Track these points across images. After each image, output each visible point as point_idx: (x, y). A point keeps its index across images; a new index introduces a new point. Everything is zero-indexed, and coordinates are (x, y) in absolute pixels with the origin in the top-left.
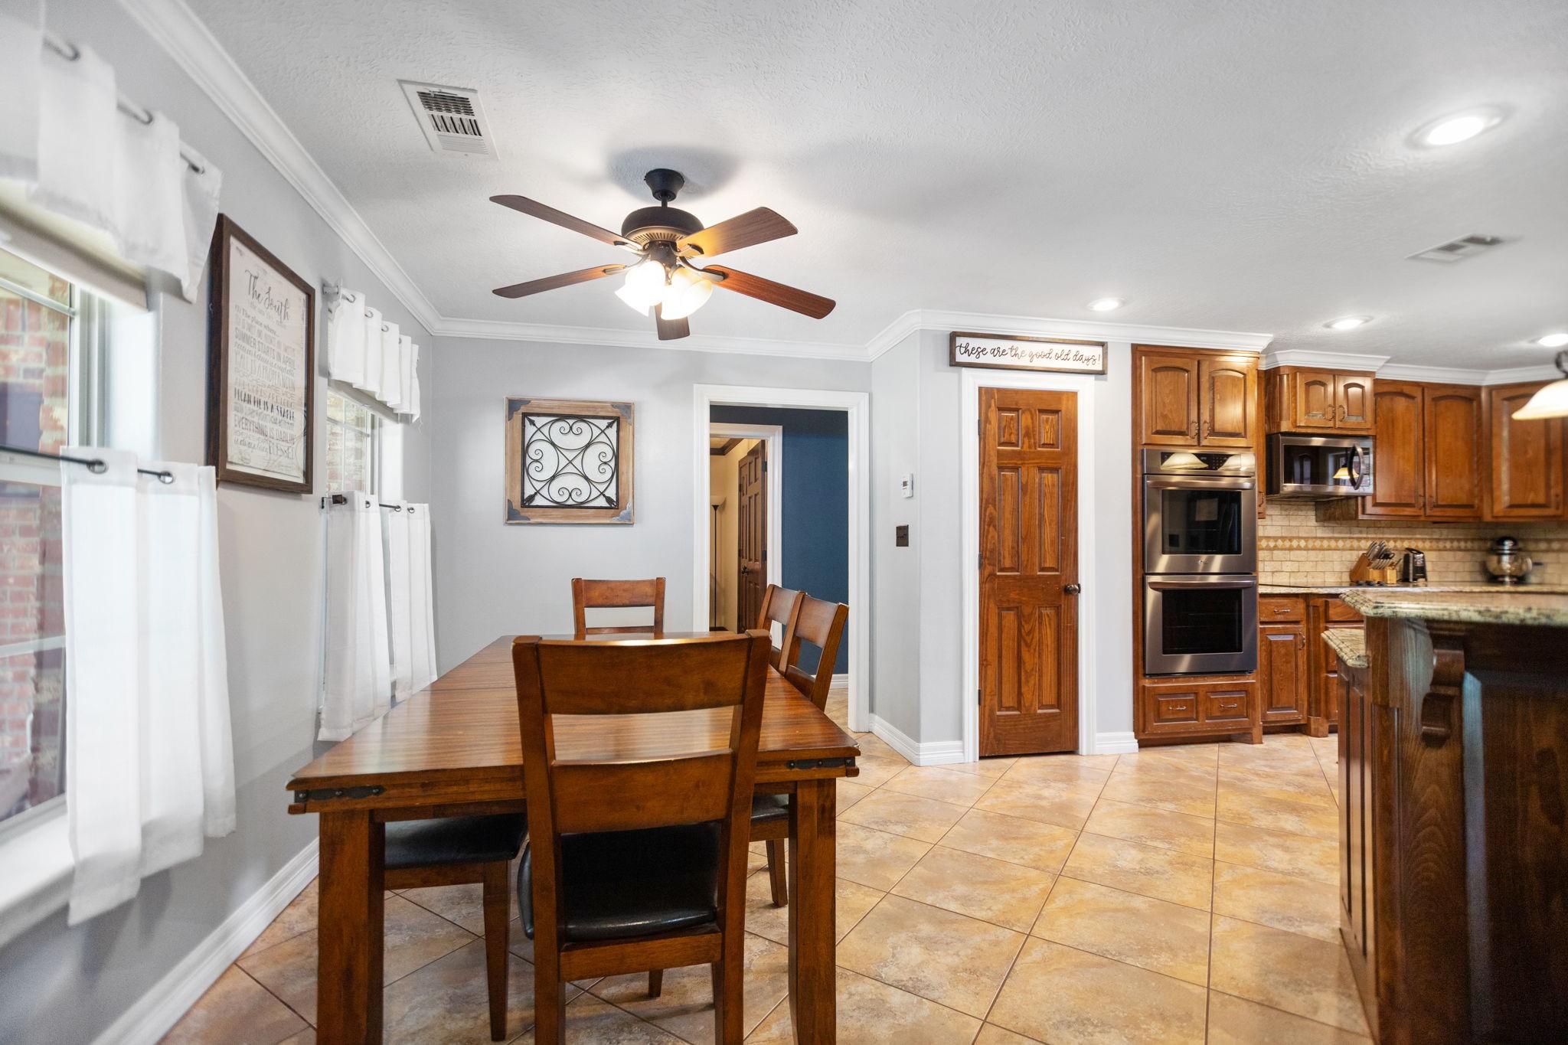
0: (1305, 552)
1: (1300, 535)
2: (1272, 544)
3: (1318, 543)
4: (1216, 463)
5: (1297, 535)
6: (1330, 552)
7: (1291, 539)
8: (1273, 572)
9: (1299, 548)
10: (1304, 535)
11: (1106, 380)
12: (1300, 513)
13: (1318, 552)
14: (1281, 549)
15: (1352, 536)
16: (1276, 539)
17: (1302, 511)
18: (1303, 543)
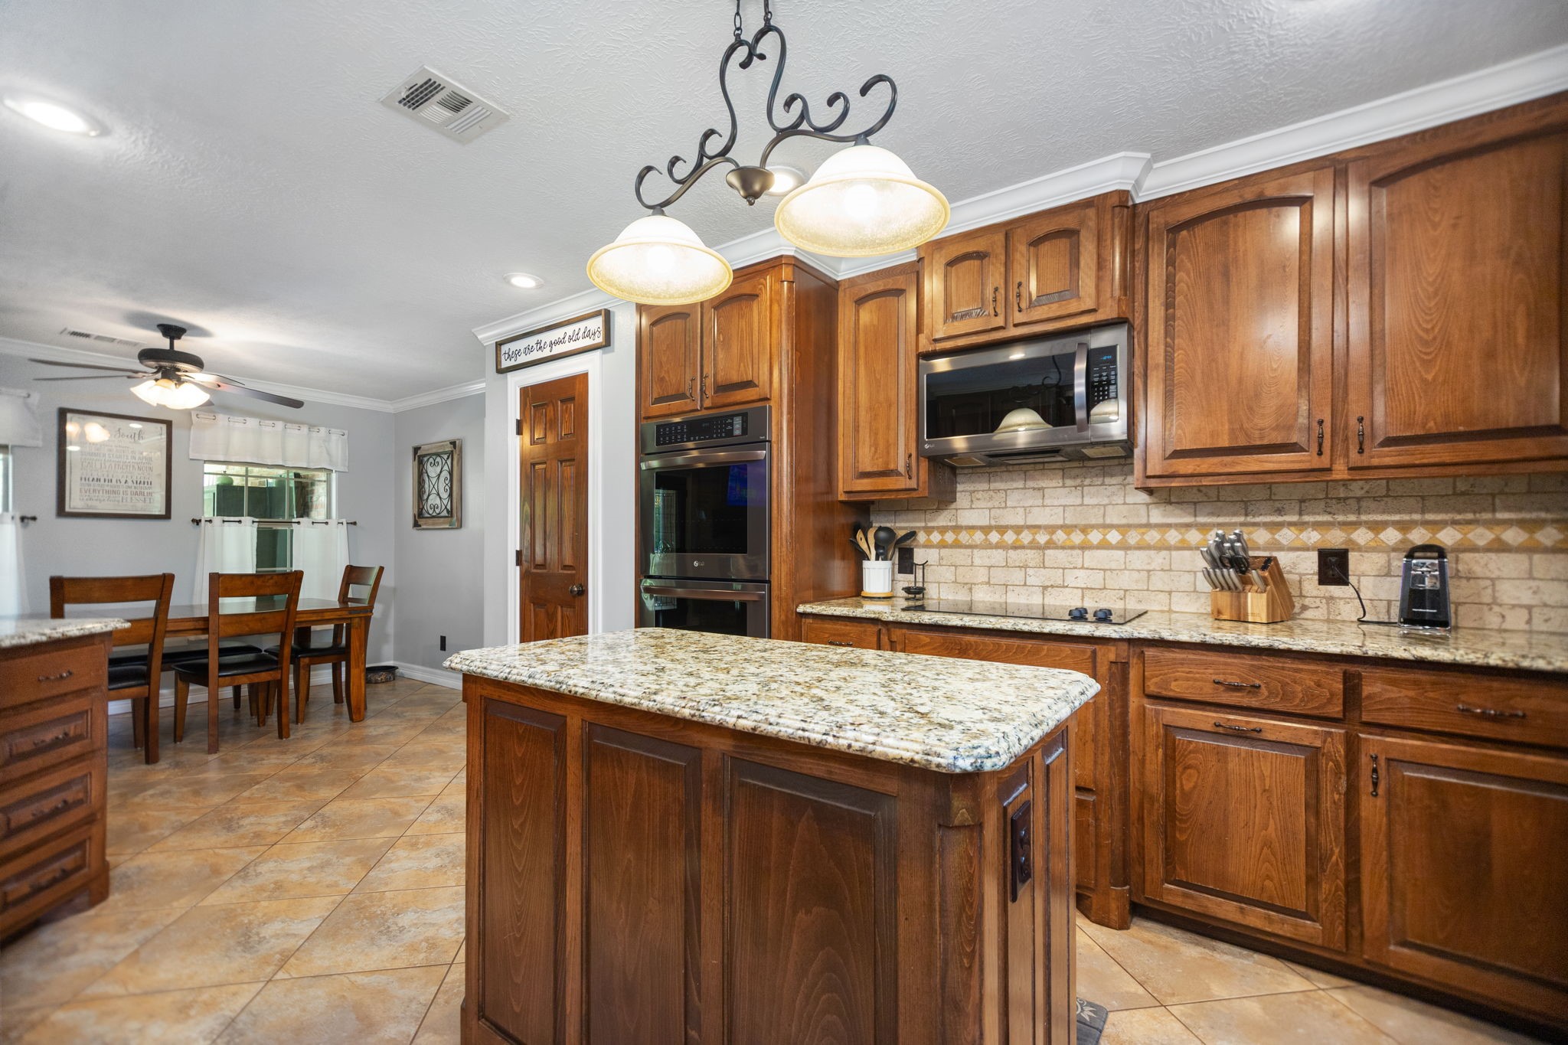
0: (1121, 553)
1: (1108, 521)
2: (1042, 538)
3: (1153, 536)
4: (717, 429)
5: (1100, 521)
6: (1187, 553)
7: (1085, 529)
8: (1045, 588)
9: (1104, 545)
10: (1116, 521)
11: (613, 351)
12: (1108, 480)
13: (1152, 553)
14: (1063, 548)
15: (1250, 519)
16: (1052, 529)
17: (1112, 476)
18: (1114, 537)
